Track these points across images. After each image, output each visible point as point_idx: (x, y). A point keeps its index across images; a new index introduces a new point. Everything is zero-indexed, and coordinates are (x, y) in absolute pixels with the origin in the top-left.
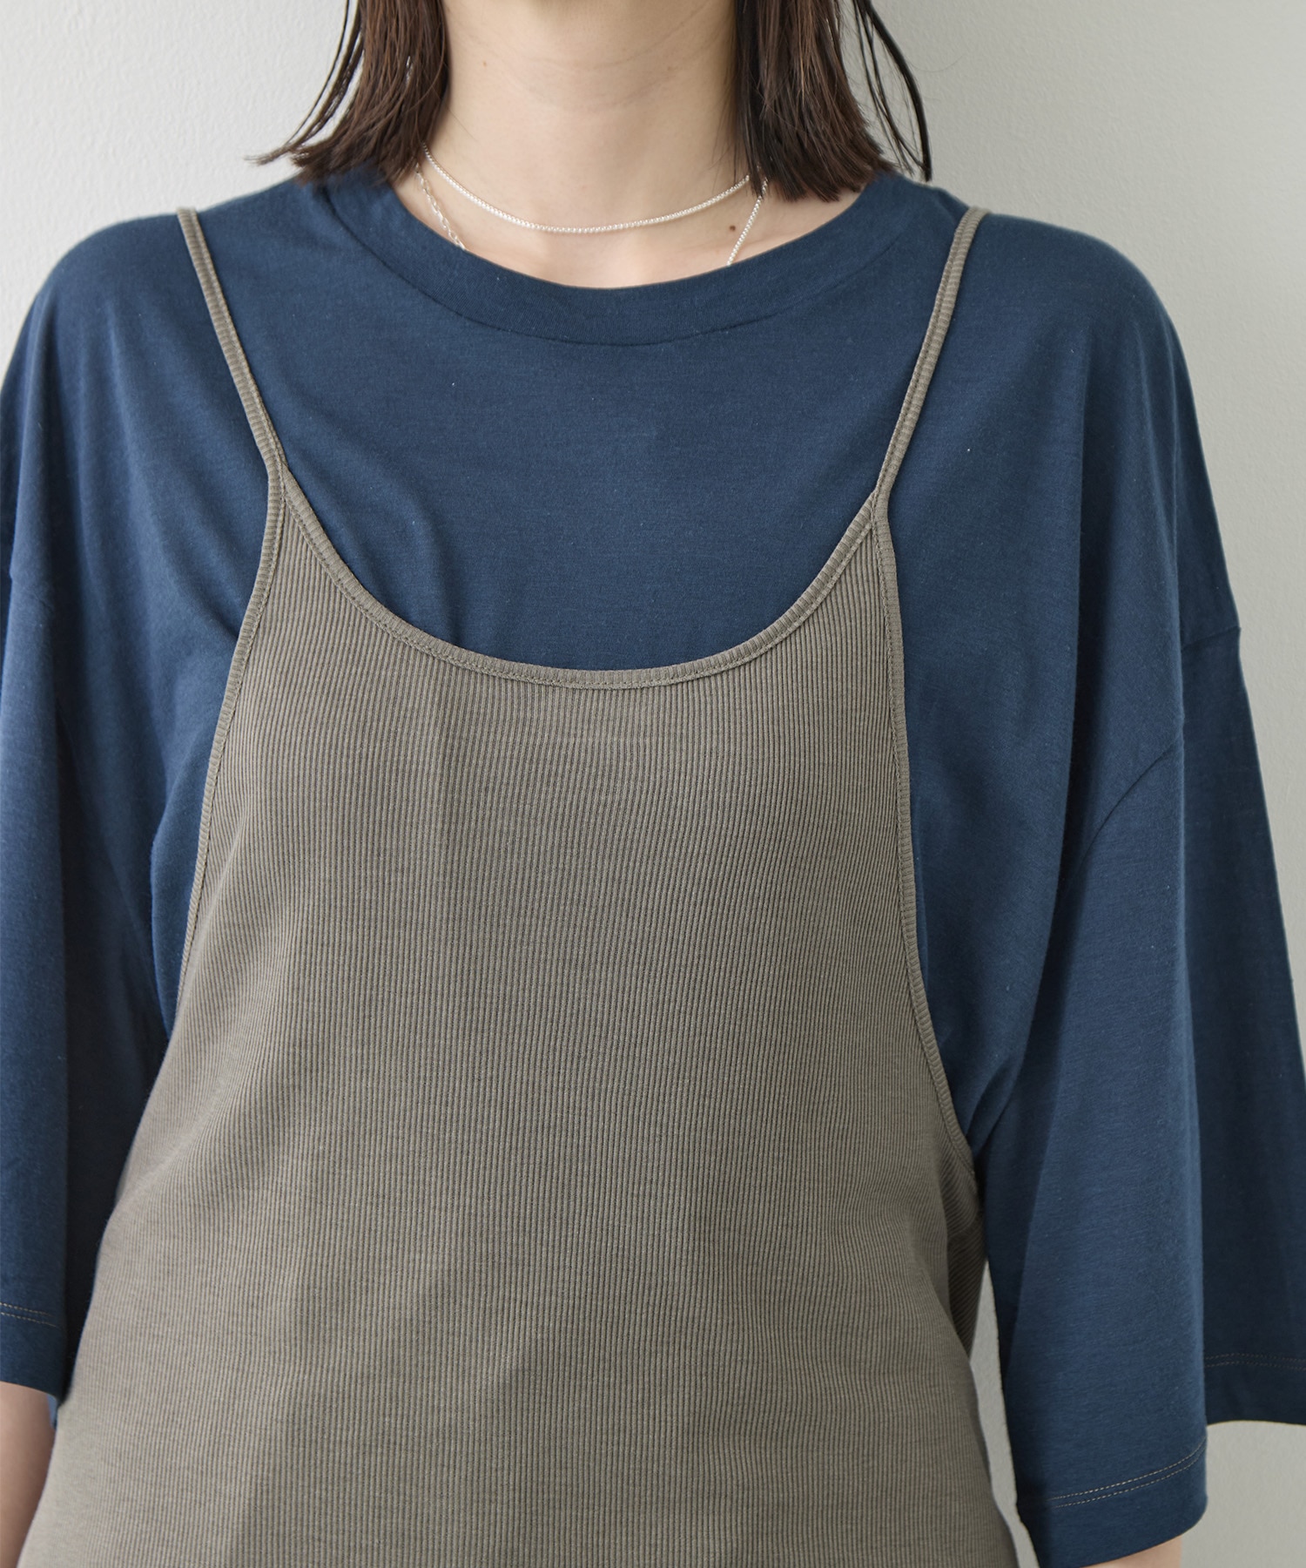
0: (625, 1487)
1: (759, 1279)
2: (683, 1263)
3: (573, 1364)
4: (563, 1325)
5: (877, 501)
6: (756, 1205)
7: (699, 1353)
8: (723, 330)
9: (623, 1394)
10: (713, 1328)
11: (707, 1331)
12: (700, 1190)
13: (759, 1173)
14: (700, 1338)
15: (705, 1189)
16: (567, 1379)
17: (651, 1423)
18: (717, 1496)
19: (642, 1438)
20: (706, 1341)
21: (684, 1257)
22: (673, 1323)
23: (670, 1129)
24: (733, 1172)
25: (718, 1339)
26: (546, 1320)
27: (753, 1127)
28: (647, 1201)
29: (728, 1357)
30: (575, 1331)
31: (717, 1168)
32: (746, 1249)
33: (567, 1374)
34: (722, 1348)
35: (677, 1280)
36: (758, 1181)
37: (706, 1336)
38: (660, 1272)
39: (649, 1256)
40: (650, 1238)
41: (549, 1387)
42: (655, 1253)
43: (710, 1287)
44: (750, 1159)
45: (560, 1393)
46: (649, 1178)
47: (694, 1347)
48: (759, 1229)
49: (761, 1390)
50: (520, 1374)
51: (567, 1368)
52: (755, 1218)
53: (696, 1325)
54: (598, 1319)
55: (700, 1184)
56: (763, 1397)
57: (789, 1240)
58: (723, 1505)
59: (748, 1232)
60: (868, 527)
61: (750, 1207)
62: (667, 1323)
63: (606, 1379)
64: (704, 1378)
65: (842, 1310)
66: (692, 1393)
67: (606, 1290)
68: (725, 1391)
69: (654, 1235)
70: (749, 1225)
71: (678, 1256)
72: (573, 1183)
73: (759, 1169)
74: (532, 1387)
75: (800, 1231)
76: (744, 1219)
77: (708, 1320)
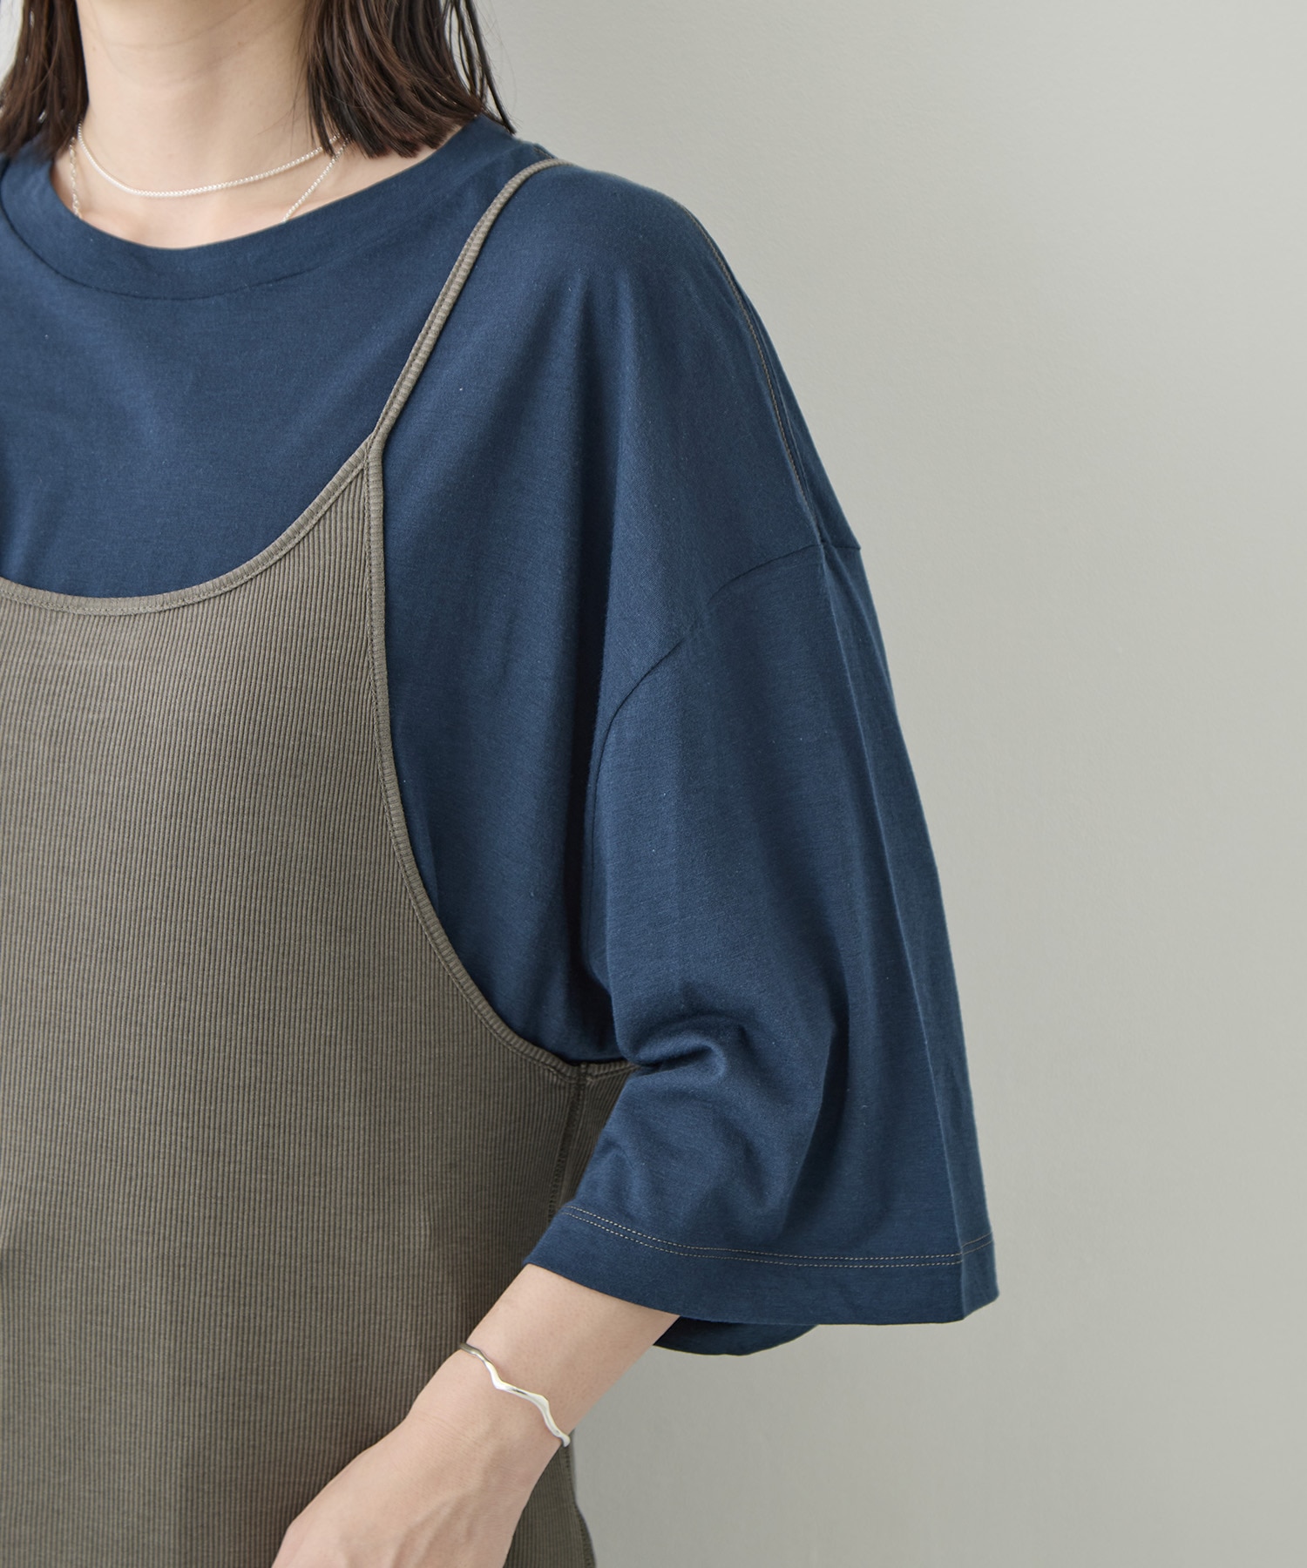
0: (108, 1366)
1: (242, 1177)
2: (161, 1156)
3: (61, 1246)
4: (53, 1209)
5: (373, 445)
6: (235, 1105)
7: (178, 1244)
8: (268, 282)
9: (106, 1278)
10: (190, 1220)
11: (185, 1224)
12: (177, 1087)
13: (237, 1075)
14: (178, 1230)
15: (182, 1087)
16: (54, 1260)
17: (131, 1308)
18: (193, 1384)
19: (123, 1320)
20: (184, 1234)
21: (162, 1150)
22: (152, 1214)
23: (149, 1029)
24: (210, 1072)
25: (195, 1231)
26: (37, 1203)
27: (229, 1029)
28: (128, 1096)
29: (205, 1250)
30: (63, 1215)
31: (194, 1067)
32: (228, 1147)
33: (55, 1255)
34: (200, 1241)
35: (155, 1172)
36: (236, 1082)
37: (184, 1229)
38: (140, 1164)
39: (130, 1148)
40: (131, 1130)
41: (38, 1267)
42: (135, 1145)
43: (187, 1180)
44: (227, 1060)
45: (48, 1273)
46: (130, 1074)
47: (172, 1238)
48: (239, 1128)
49: (240, 1283)
50: (11, 1253)
51: (55, 1250)
52: (235, 1117)
53: (174, 1217)
54: (84, 1205)
55: (177, 1082)
56: (242, 1290)
57: (271, 1140)
58: (198, 1392)
59: (228, 1130)
60: (360, 467)
61: (230, 1106)
62: (147, 1214)
63: (91, 1262)
64: (182, 1269)
65: (332, 1211)
66: (170, 1283)
67: (92, 1179)
68: (204, 1282)
69: (134, 1129)
70: (229, 1124)
71: (156, 1149)
72: (64, 1076)
73: (237, 1070)
74: (22, 1266)
75: (282, 1131)
76: (223, 1118)
77: (185, 1212)
